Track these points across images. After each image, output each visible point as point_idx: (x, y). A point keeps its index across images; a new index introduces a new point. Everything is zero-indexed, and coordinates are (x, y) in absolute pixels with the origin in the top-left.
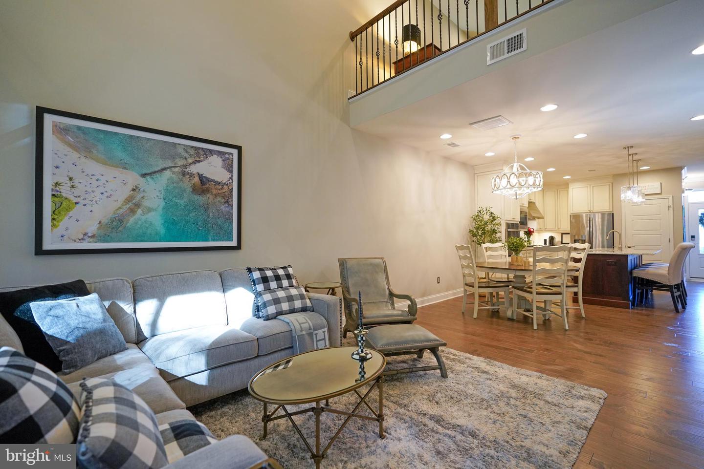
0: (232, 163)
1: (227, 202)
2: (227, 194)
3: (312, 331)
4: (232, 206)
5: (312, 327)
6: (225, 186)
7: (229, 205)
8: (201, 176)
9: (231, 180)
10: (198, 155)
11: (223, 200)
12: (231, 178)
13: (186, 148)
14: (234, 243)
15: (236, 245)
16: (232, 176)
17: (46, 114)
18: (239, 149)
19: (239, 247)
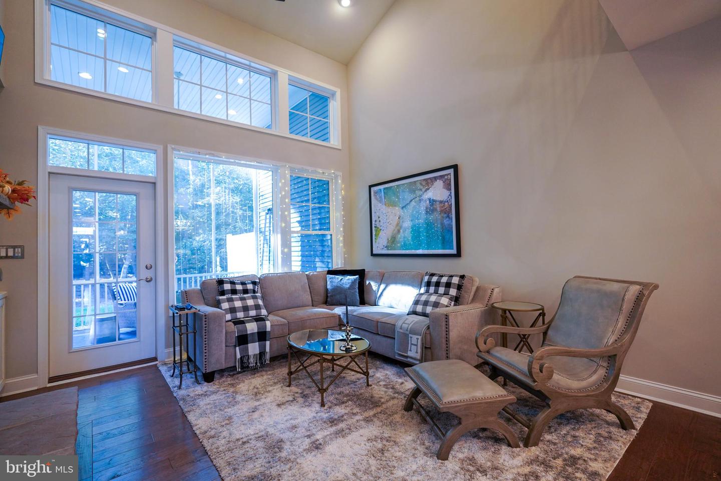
0: (450, 182)
1: (448, 216)
2: (447, 209)
3: (408, 333)
4: (452, 219)
5: (409, 330)
6: (446, 203)
7: (449, 218)
8: (430, 199)
9: (450, 197)
10: (427, 184)
11: (445, 215)
12: (450, 195)
13: (421, 182)
14: (454, 251)
15: (456, 253)
16: (451, 193)
17: (372, 188)
18: (455, 167)
19: (458, 255)
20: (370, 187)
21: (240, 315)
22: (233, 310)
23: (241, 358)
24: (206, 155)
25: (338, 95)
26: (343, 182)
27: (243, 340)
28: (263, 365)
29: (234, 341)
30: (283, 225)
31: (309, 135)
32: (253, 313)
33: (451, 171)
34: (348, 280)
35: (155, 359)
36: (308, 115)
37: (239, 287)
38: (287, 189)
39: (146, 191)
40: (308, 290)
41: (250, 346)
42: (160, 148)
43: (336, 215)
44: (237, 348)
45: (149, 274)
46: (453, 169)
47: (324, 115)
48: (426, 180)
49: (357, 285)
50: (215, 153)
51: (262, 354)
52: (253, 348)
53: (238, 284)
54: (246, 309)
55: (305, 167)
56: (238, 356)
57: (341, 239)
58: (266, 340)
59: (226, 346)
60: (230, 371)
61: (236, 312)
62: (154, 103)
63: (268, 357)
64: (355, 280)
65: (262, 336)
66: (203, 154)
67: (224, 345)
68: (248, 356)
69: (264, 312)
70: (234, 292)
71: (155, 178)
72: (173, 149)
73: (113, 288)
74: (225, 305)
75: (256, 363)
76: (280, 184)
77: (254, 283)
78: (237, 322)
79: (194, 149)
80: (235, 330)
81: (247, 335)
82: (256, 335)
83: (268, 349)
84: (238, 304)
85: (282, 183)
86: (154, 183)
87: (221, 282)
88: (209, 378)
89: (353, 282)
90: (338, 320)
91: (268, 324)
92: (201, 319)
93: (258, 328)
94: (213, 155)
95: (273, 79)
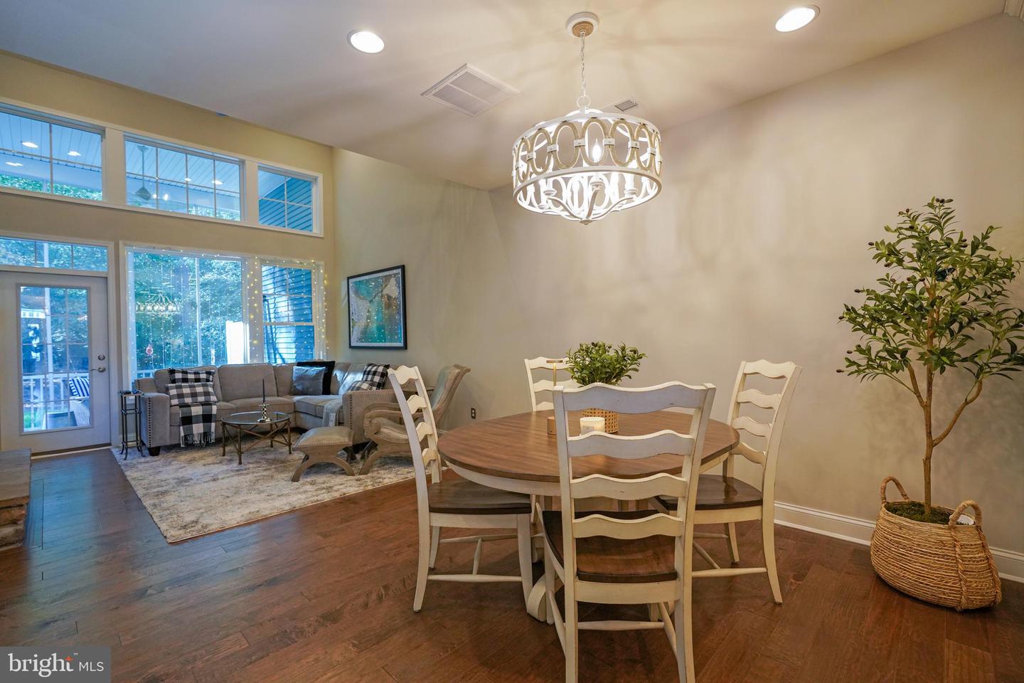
0: (400, 280)
6: (398, 300)
8: (387, 295)
9: (400, 295)
10: (386, 281)
11: (397, 311)
12: (400, 293)
13: (381, 278)
14: (401, 344)
15: (403, 346)
16: (400, 291)
17: (350, 280)
18: (403, 268)
19: (405, 347)
20: (349, 278)
21: (188, 400)
22: (180, 396)
23: (185, 436)
24: (162, 249)
25: (320, 180)
26: (325, 272)
27: (187, 421)
28: (208, 445)
29: (178, 421)
30: (252, 317)
31: (286, 223)
32: (201, 399)
33: (399, 271)
34: (313, 371)
35: (110, 444)
36: (286, 202)
37: (191, 376)
38: (256, 280)
39: (97, 286)
40: (274, 381)
41: (194, 426)
42: (111, 245)
43: (318, 305)
44: (181, 427)
45: (102, 364)
46: (400, 270)
47: (307, 200)
48: (386, 276)
49: (323, 376)
50: (173, 247)
51: (206, 434)
52: (198, 428)
53: (190, 373)
54: (194, 395)
55: (279, 258)
56: (182, 434)
57: (323, 330)
58: (211, 422)
59: (171, 426)
60: (174, 448)
61: (183, 398)
62: (105, 201)
63: (213, 436)
64: (320, 371)
65: (207, 418)
66: (158, 248)
67: (169, 425)
68: (193, 434)
69: (213, 398)
70: (185, 380)
71: (108, 273)
72: (125, 245)
73: (70, 382)
74: (173, 392)
75: (200, 441)
76: (248, 276)
77: (209, 373)
78: (183, 405)
79: (147, 244)
80: (180, 412)
81: (191, 416)
82: (201, 417)
83: (213, 429)
84: (186, 391)
85: (250, 275)
86: (107, 278)
87: (172, 372)
88: (155, 452)
89: (319, 373)
90: (293, 407)
91: (214, 408)
92: (146, 402)
93: (203, 411)
94: (170, 249)
95: (242, 166)
